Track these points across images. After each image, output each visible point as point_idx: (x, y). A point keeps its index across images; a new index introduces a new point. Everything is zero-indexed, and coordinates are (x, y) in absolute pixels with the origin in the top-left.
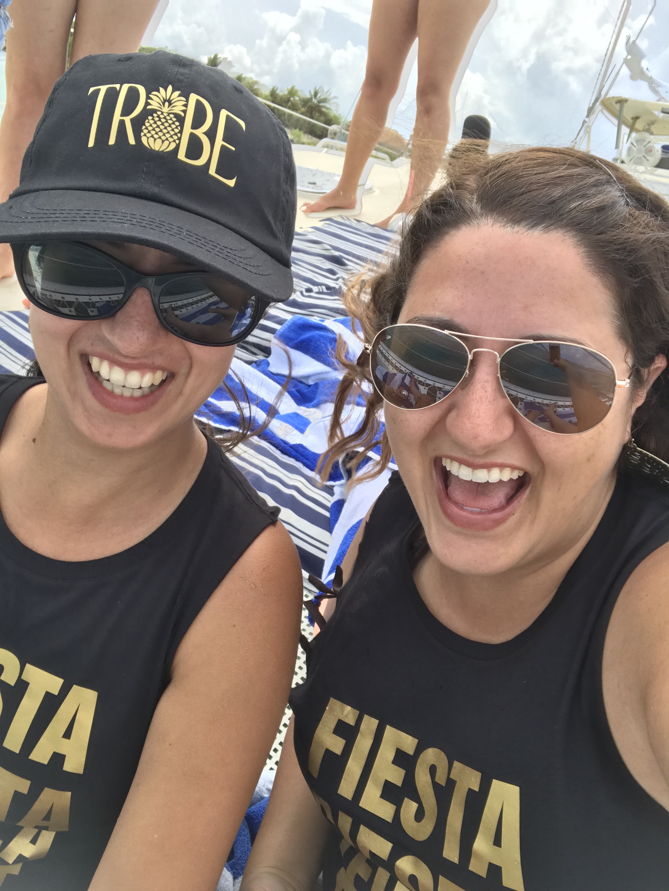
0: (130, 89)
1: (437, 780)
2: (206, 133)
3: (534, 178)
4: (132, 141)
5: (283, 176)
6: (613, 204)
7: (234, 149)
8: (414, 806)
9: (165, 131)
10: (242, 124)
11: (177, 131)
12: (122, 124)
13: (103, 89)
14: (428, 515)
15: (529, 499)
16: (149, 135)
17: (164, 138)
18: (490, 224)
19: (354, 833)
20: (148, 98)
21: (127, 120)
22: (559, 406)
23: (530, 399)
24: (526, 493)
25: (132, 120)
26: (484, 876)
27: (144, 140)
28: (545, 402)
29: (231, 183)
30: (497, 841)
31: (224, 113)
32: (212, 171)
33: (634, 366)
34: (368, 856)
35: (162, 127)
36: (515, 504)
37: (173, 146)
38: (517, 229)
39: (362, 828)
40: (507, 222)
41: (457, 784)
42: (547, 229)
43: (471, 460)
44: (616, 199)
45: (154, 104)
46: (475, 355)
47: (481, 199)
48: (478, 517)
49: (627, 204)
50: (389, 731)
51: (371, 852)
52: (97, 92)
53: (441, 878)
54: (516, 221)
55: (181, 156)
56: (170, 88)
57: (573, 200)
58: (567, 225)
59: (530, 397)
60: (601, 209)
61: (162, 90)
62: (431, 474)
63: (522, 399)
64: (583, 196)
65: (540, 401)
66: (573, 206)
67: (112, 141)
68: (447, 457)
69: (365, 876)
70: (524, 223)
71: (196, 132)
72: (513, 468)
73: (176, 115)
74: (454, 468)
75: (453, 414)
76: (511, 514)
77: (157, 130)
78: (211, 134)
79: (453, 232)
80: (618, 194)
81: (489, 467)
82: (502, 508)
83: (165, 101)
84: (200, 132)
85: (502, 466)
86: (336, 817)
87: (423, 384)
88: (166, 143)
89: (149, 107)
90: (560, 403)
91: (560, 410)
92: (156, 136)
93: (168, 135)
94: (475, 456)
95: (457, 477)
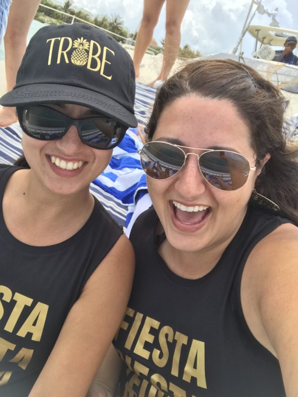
0: (65, 40)
1: (168, 340)
2: (98, 57)
3: (215, 75)
4: (67, 62)
5: (130, 74)
6: (250, 87)
7: (110, 63)
8: (159, 352)
9: (81, 57)
10: (113, 53)
11: (86, 56)
12: (62, 55)
13: (53, 40)
14: (167, 225)
15: (211, 218)
16: (74, 59)
17: (81, 60)
18: (195, 96)
19: (132, 364)
20: (73, 43)
21: (65, 53)
22: (224, 177)
23: (211, 174)
24: (210, 215)
25: (67, 53)
26: (189, 382)
27: (72, 61)
28: (218, 175)
29: (110, 78)
30: (195, 367)
31: (105, 48)
32: (102, 73)
33: (257, 159)
34: (139, 374)
35: (80, 55)
36: (205, 220)
37: (85, 63)
38: (207, 98)
39: (136, 362)
40: (202, 95)
41: (178, 342)
42: (220, 99)
43: (186, 202)
44: (250, 85)
45: (76, 45)
46: (188, 156)
47: (190, 83)
48: (190, 226)
49: (255, 86)
50: (148, 319)
51: (140, 373)
52: (50, 41)
53: (170, 383)
54: (206, 95)
55: (89, 67)
56: (82, 38)
57: (231, 85)
58: (228, 97)
59: (211, 173)
60: (244, 89)
61: (79, 39)
62: (168, 207)
63: (207, 174)
64: (236, 83)
65: (215, 175)
66: (231, 88)
67: (58, 62)
68: (175, 201)
69: (138, 384)
70: (210, 96)
71: (94, 56)
72: (204, 206)
73: (86, 50)
74: (178, 205)
75: (178, 182)
76: (204, 225)
77: (78, 56)
78: (101, 57)
79: (178, 99)
80: (251, 82)
81: (194, 205)
82: (199, 222)
83: (80, 44)
84: (96, 57)
85: (199, 205)
86: (124, 358)
87: (163, 167)
88: (82, 62)
89: (74, 47)
90: (224, 176)
91: (224, 179)
92: (77, 59)
93: (82, 59)
94: (188, 201)
95: (180, 209)
